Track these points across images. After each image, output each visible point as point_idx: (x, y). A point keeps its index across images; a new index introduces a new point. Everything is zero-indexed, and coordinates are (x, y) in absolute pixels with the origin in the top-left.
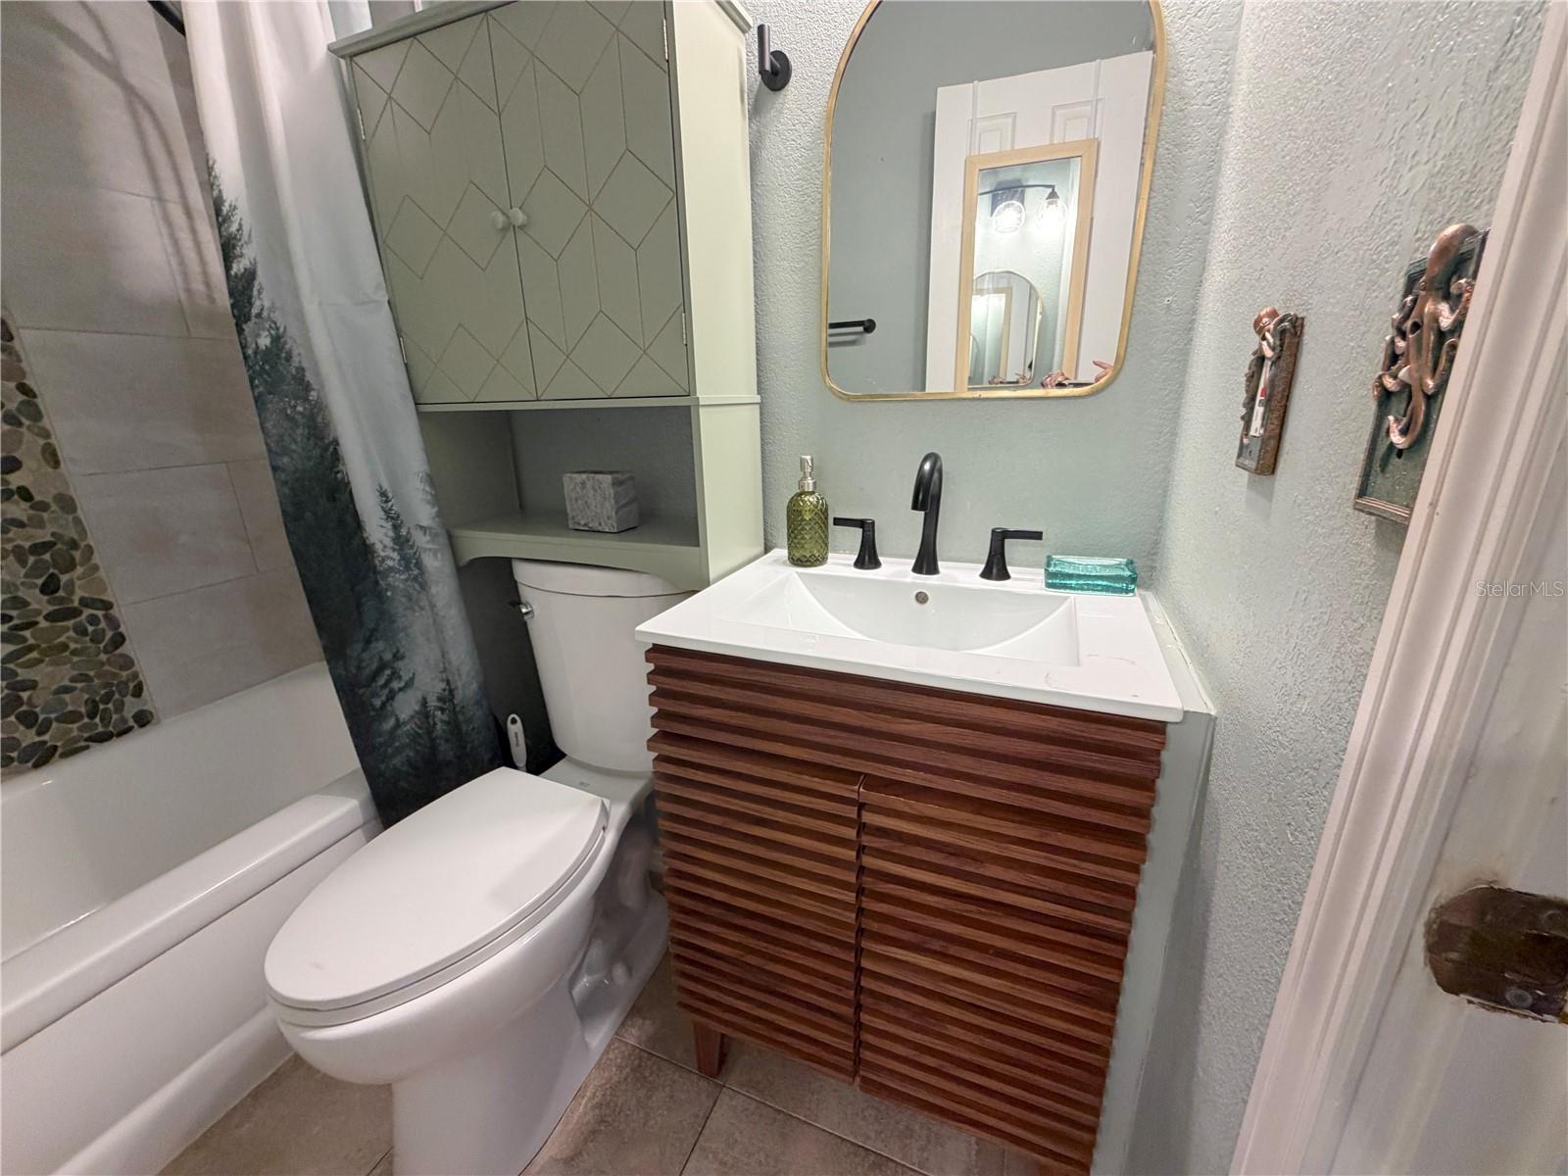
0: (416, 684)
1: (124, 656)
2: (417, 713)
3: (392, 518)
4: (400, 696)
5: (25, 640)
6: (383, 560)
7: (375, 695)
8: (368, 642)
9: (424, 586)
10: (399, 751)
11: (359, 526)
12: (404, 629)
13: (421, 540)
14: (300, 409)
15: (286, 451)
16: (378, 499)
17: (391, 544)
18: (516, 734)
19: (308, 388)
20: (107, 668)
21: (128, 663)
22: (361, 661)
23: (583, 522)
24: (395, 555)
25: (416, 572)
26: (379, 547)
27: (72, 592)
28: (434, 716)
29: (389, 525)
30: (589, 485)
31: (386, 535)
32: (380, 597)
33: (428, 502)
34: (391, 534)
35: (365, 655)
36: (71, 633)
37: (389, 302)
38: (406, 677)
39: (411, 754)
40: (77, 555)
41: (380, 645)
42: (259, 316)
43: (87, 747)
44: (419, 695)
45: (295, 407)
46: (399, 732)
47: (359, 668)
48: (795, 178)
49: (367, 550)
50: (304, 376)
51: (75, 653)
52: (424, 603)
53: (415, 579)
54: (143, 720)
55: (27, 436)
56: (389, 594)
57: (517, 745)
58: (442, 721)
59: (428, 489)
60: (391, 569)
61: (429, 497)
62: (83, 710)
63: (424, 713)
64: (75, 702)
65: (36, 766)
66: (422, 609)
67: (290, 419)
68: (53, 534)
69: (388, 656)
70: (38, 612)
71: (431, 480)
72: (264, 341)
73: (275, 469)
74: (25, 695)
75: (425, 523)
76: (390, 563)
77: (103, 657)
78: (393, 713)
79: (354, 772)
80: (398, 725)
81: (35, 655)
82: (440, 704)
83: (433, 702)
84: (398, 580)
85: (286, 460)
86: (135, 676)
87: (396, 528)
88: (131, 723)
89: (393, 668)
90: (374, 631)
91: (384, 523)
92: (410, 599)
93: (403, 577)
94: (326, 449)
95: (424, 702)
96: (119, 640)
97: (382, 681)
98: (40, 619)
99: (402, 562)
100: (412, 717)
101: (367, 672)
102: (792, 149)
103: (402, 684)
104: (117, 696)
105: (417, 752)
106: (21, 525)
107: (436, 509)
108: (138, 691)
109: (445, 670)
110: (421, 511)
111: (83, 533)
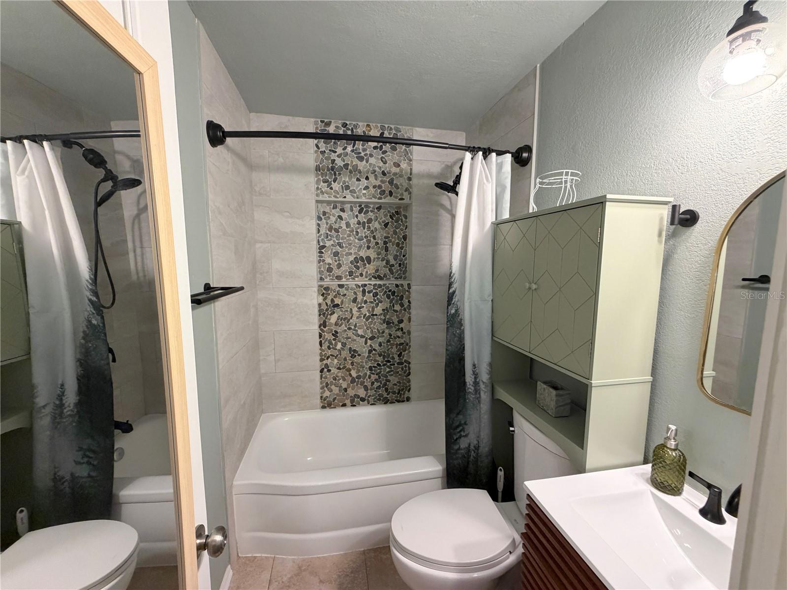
0: (469, 436)
1: (409, 379)
2: (467, 448)
3: (475, 374)
4: (462, 438)
5: (391, 368)
6: (468, 389)
7: (455, 434)
8: (458, 414)
9: (479, 402)
10: (457, 459)
11: (464, 375)
12: (470, 415)
13: (482, 386)
14: (458, 332)
15: (450, 345)
16: (472, 367)
17: (472, 384)
18: (500, 476)
19: (462, 325)
20: (404, 381)
21: (409, 381)
22: (454, 419)
23: (542, 405)
24: (473, 388)
25: (478, 396)
26: (468, 384)
27: (403, 358)
28: (471, 452)
29: (473, 377)
30: (547, 391)
31: (471, 380)
32: (465, 400)
33: (487, 373)
34: (473, 380)
35: (455, 419)
36: (400, 369)
37: (492, 300)
38: (466, 432)
39: (460, 462)
40: (407, 347)
41: (461, 417)
42: (453, 303)
43: (395, 402)
44: (468, 441)
45: (456, 331)
46: (459, 452)
47: (453, 423)
48: (694, 270)
49: (465, 383)
50: (461, 321)
51: (400, 375)
52: (478, 408)
53: (477, 398)
54: (408, 399)
55: (407, 314)
56: (467, 401)
57: (500, 481)
58: (473, 456)
59: (488, 368)
60: (470, 392)
61: (488, 371)
62: (397, 391)
63: (468, 449)
64: (396, 389)
65: (385, 403)
66: (477, 410)
67: (454, 335)
68: (404, 341)
69: (463, 422)
70: (396, 361)
71: (491, 365)
72: (453, 311)
73: (447, 350)
74: (388, 383)
75: (484, 381)
76: (470, 390)
77: (405, 378)
78: (459, 443)
79: (443, 454)
80: (459, 449)
81: (392, 373)
82: (474, 449)
83: (472, 447)
84: (471, 397)
85: (450, 347)
86: (410, 386)
87: (475, 378)
88: (405, 399)
89: (463, 427)
90: (460, 411)
91: (471, 376)
92: (474, 405)
93: (473, 396)
94: (461, 346)
95: (469, 445)
96: (409, 374)
97: (458, 430)
98: (396, 363)
99: (475, 391)
100: (464, 448)
101: (454, 425)
102: (695, 256)
103: (464, 435)
104: (404, 390)
105: (462, 462)
106: (399, 337)
107: (489, 376)
108: (409, 391)
109: (478, 437)
110: (484, 377)
111: (410, 342)
